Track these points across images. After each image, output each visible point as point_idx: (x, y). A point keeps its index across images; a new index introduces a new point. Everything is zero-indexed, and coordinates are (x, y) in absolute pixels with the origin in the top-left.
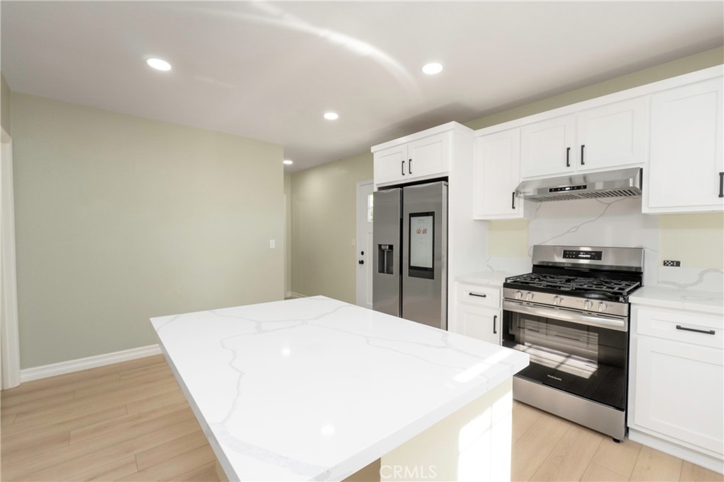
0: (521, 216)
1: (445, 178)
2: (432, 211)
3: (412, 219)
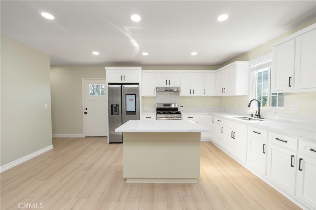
0: (156, 96)
1: (138, 84)
2: (135, 93)
3: (127, 96)
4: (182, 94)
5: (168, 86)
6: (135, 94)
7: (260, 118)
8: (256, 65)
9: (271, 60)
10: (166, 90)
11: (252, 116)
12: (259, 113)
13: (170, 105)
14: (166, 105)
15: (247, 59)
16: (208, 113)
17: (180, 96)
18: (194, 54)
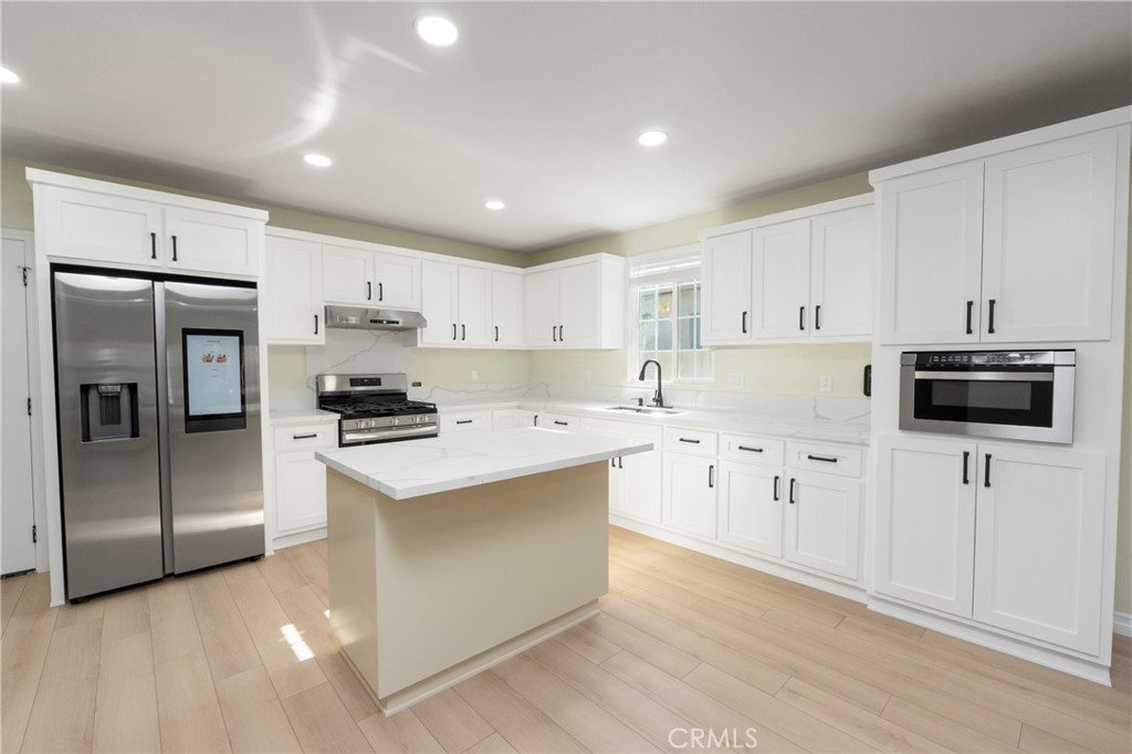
0: (322, 343)
1: (253, 285)
2: (239, 330)
3: (190, 338)
4: (426, 338)
5: (374, 304)
6: (239, 334)
7: (661, 406)
8: (644, 272)
9: (699, 263)
10: (376, 322)
11: (641, 404)
12: (660, 395)
13: (377, 382)
14: (363, 380)
15: (619, 252)
16: (515, 404)
17: (420, 345)
18: (495, 205)
